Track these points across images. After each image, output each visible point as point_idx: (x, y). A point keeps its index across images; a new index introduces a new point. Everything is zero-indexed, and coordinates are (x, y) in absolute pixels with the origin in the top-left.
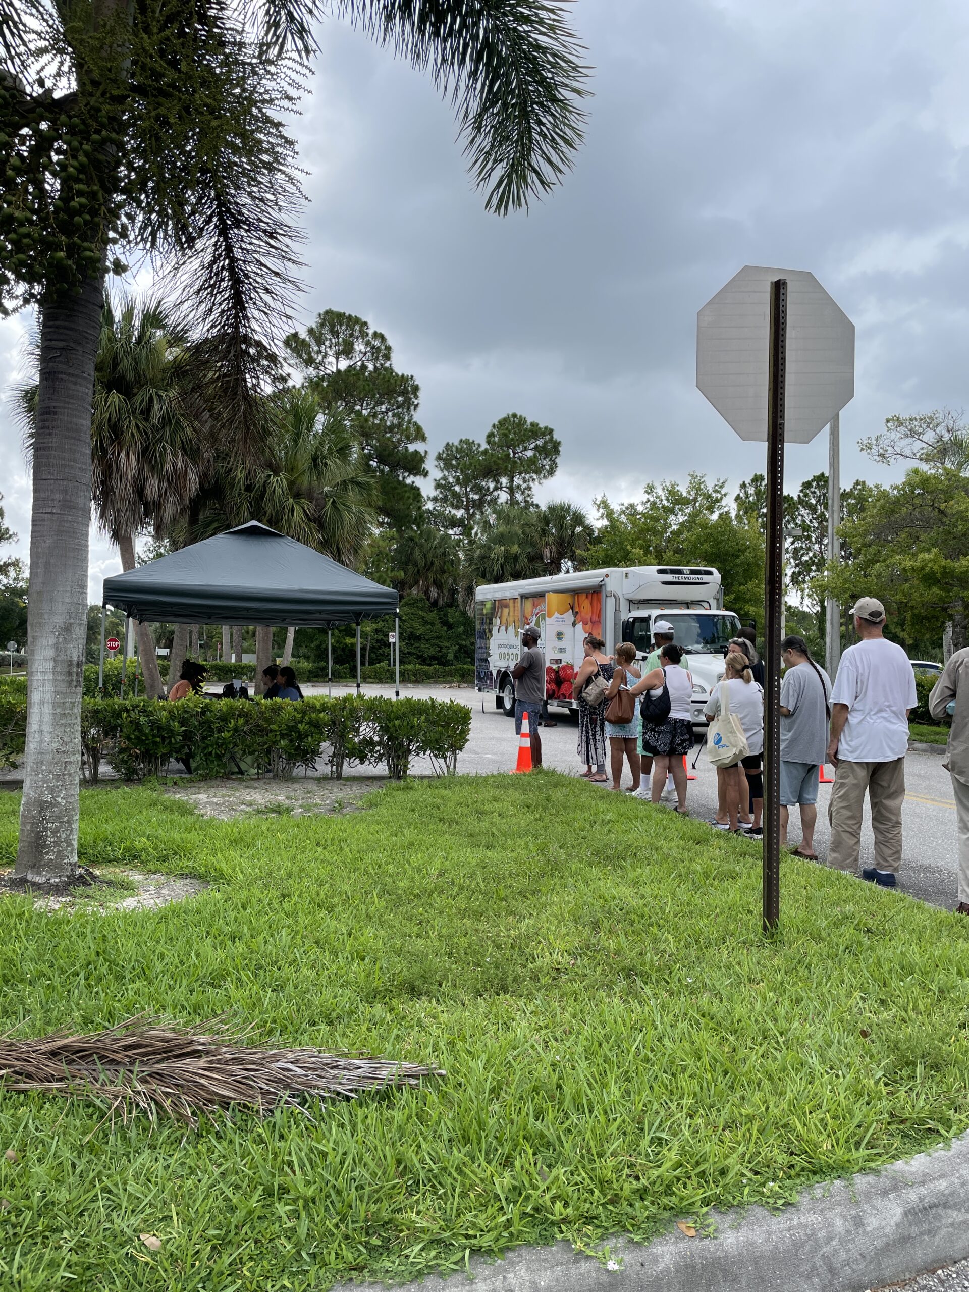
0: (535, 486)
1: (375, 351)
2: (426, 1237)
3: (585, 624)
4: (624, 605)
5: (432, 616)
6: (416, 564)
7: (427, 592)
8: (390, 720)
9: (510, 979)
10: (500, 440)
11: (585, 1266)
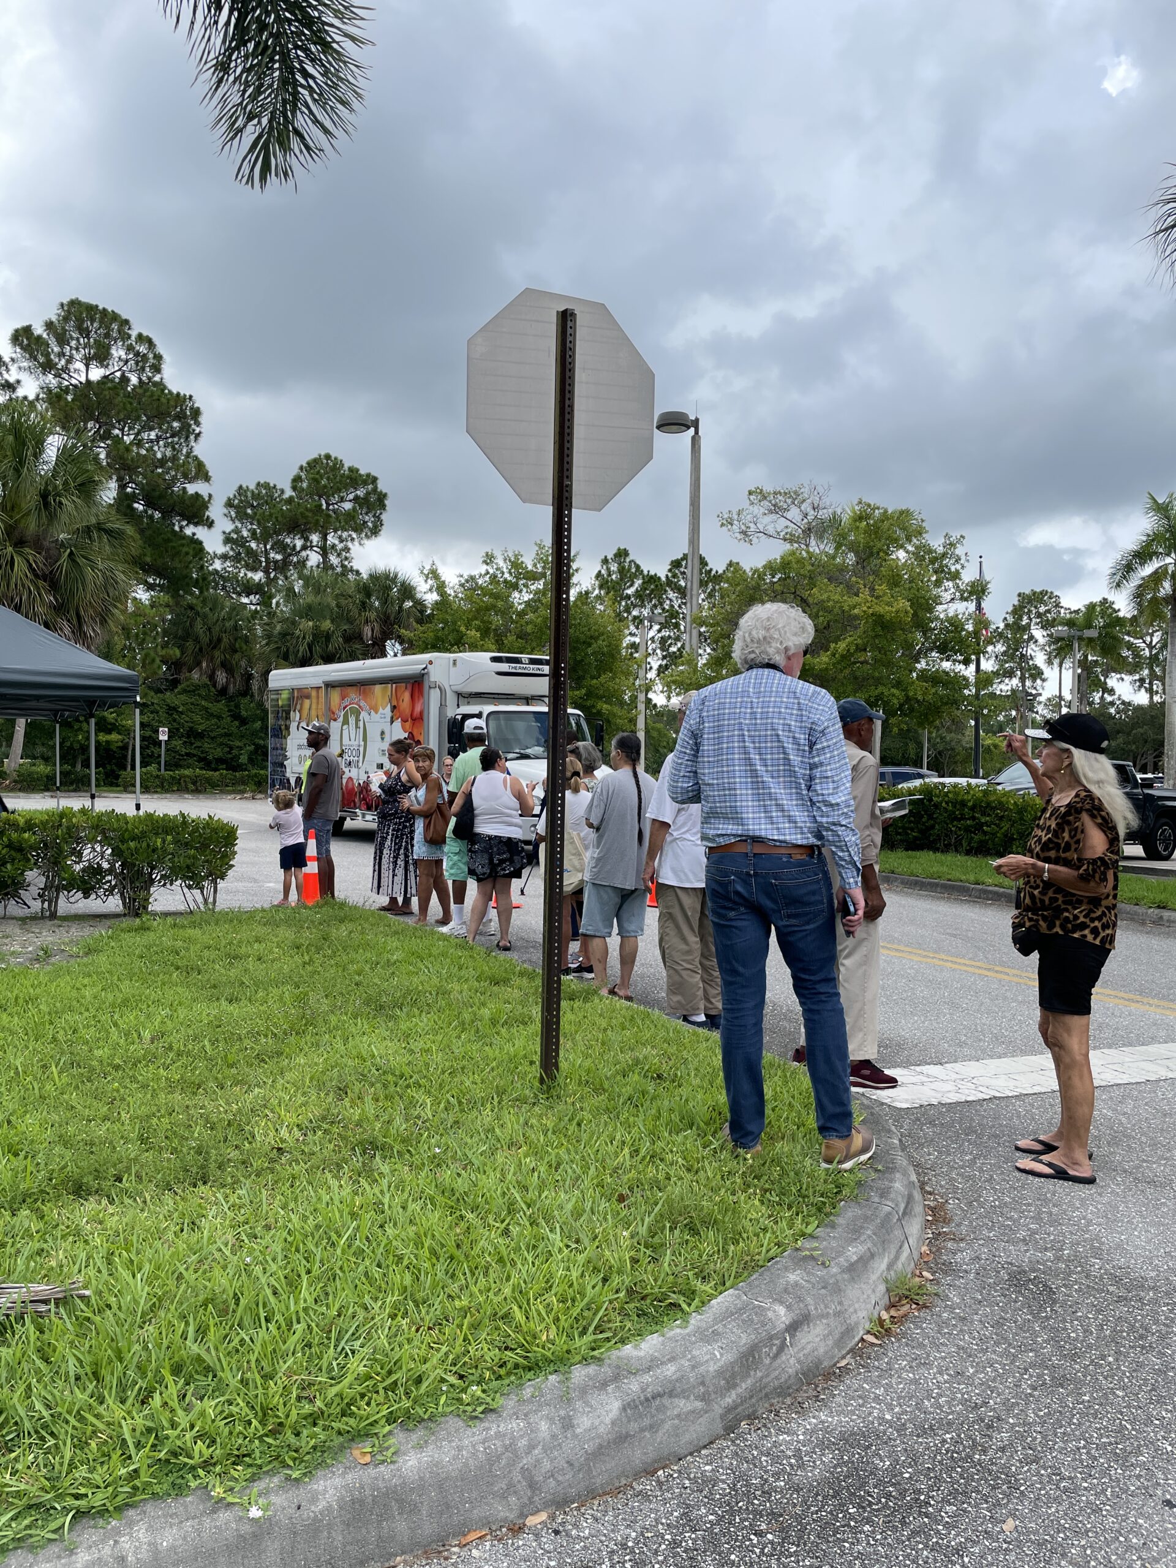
0: (354, 547)
1: (140, 358)
2: (21, 1503)
3: (404, 721)
4: (451, 699)
5: (220, 707)
6: (197, 640)
7: (212, 677)
8: (123, 841)
9: (213, 1166)
10: (309, 486)
11: (224, 1516)
